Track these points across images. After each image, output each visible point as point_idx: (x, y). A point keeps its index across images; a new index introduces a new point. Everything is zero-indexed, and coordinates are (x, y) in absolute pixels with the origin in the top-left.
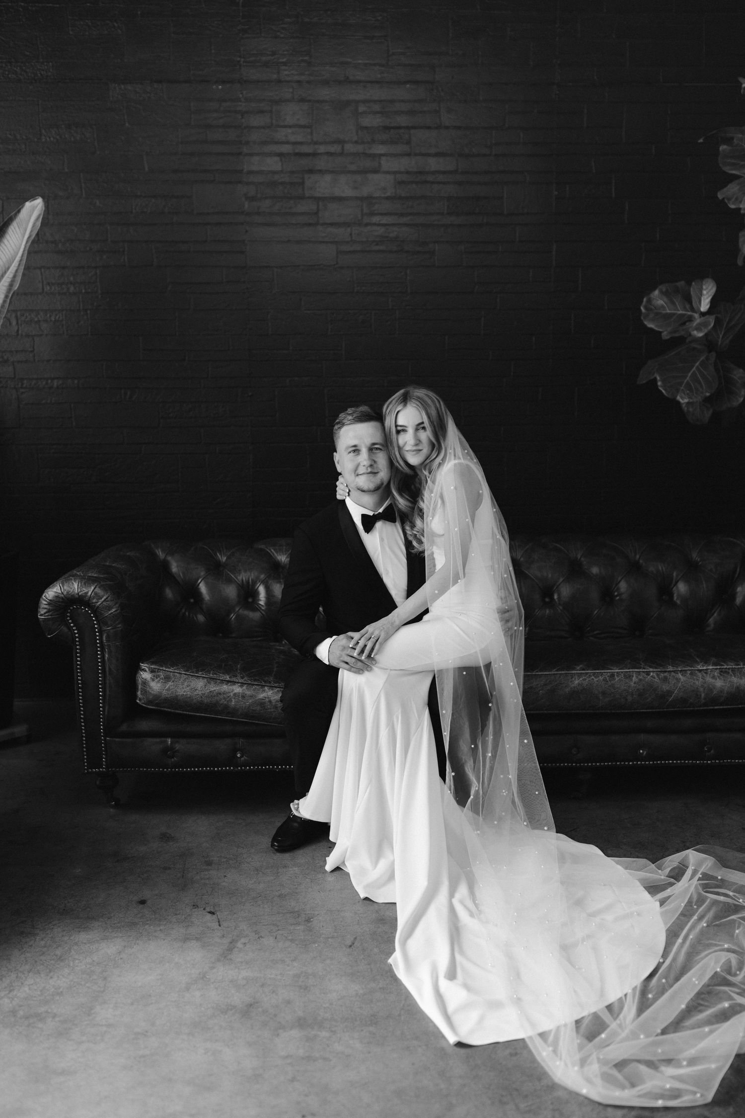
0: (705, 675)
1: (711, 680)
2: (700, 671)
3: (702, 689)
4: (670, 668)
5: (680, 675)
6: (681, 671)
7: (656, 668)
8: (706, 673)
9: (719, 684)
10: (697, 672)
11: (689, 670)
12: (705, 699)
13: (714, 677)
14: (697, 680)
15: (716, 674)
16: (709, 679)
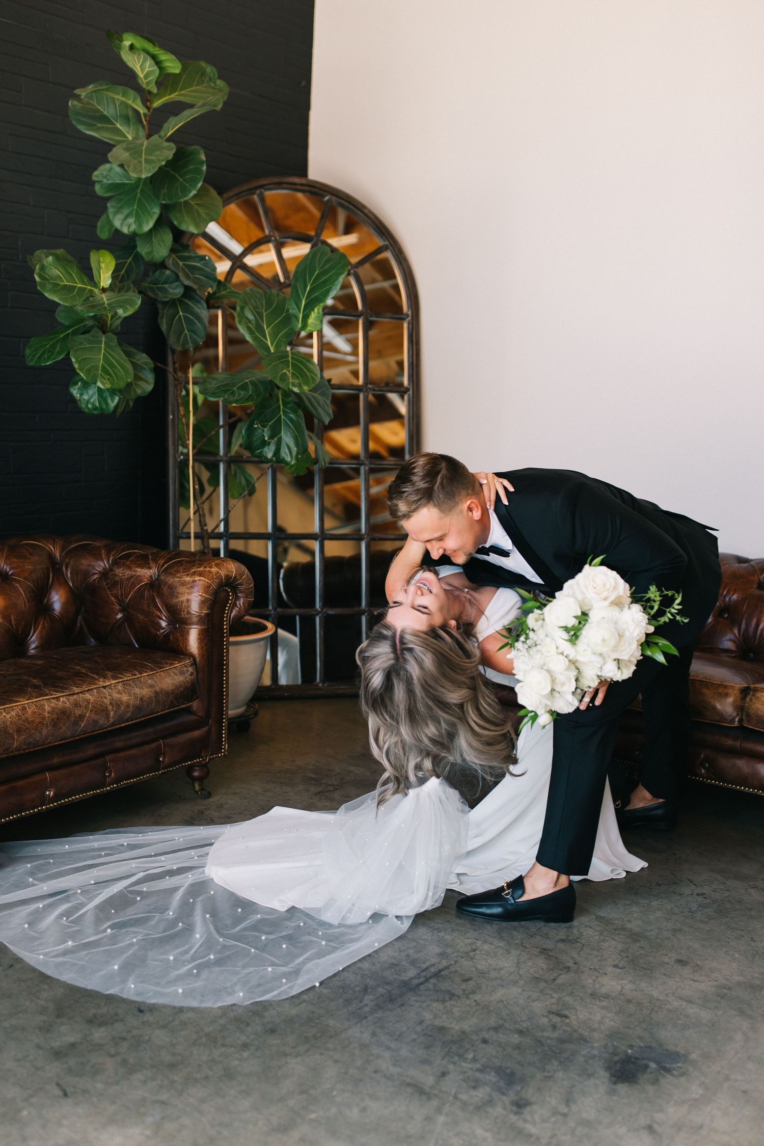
0: (110, 690)
1: (118, 696)
2: (104, 687)
3: (110, 707)
4: (76, 690)
5: (88, 695)
6: (88, 691)
7: (63, 692)
8: (110, 689)
9: (125, 698)
10: (102, 689)
11: (95, 688)
12: (113, 717)
13: (119, 692)
14: (105, 697)
15: (120, 688)
16: (116, 696)
